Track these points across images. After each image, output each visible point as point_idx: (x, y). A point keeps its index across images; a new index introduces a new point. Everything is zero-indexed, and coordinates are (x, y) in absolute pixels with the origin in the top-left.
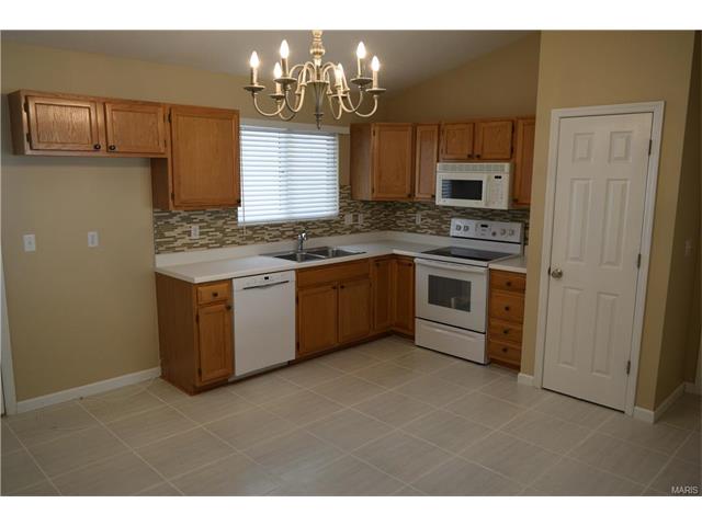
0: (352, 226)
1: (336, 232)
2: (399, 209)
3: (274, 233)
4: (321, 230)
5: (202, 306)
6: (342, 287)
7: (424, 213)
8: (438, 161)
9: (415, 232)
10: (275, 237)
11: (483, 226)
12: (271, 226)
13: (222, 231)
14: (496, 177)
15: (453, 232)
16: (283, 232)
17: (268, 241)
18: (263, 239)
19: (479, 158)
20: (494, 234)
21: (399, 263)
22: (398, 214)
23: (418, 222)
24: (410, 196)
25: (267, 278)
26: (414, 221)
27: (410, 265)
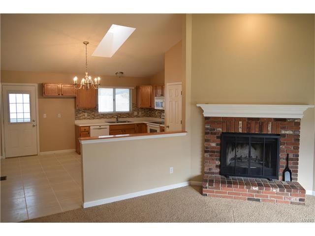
0: (137, 115)
1: (131, 117)
4: (126, 116)
5: (82, 132)
9: (155, 117)
16: (112, 116)
18: (106, 118)
25: (100, 127)
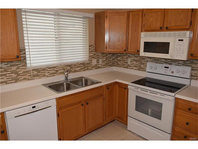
0: (96, 65)
1: (88, 69)
2: (119, 56)
3: (51, 72)
4: (79, 68)
6: (87, 104)
7: (132, 58)
8: (142, 32)
9: (127, 68)
10: (52, 74)
11: (165, 67)
12: (49, 68)
13: (16, 73)
14: (179, 40)
15: (148, 69)
16: (57, 71)
17: (47, 76)
18: (44, 76)
19: (167, 29)
20: (172, 72)
21: (119, 87)
22: (119, 58)
23: (129, 63)
24: (125, 51)
25: (33, 107)
26: (127, 63)
27: (125, 88)
